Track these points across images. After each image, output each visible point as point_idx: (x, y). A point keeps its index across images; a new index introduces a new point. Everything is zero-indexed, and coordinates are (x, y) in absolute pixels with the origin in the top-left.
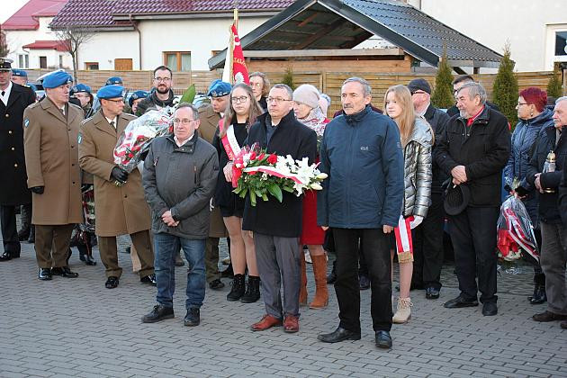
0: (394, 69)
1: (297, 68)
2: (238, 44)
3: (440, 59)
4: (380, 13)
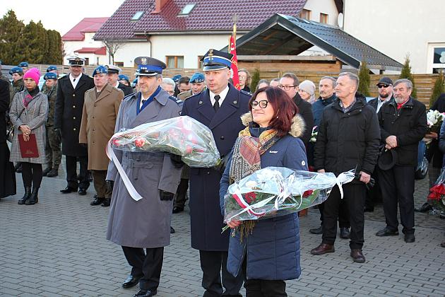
0: (329, 70)
1: (263, 67)
3: (361, 64)
4: (319, 32)
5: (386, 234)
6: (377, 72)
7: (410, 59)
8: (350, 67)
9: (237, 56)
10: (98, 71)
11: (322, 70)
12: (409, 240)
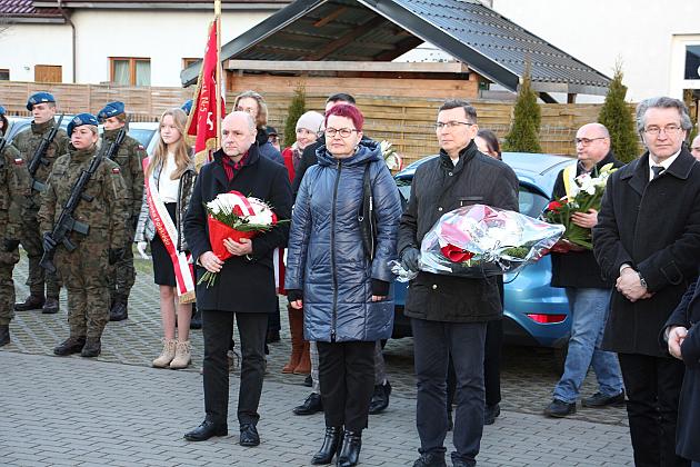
0: (454, 93)
1: (312, 87)
3: (521, 81)
4: (435, 10)
6: (561, 98)
7: (623, 71)
8: (496, 87)
11: (439, 93)
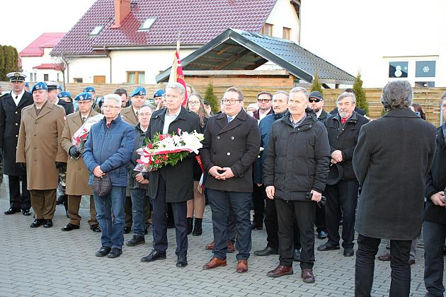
0: (282, 84)
1: (216, 82)
2: (180, 65)
3: (314, 78)
4: (272, 46)
5: (328, 249)
6: (332, 86)
7: (361, 73)
8: (302, 81)
9: (183, 71)
10: (37, 87)
11: (277, 85)
12: (348, 254)
